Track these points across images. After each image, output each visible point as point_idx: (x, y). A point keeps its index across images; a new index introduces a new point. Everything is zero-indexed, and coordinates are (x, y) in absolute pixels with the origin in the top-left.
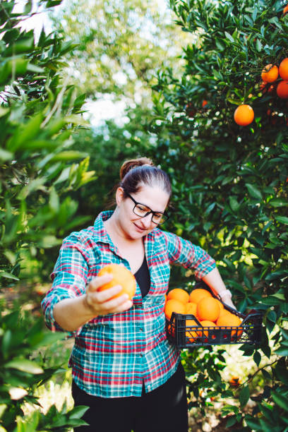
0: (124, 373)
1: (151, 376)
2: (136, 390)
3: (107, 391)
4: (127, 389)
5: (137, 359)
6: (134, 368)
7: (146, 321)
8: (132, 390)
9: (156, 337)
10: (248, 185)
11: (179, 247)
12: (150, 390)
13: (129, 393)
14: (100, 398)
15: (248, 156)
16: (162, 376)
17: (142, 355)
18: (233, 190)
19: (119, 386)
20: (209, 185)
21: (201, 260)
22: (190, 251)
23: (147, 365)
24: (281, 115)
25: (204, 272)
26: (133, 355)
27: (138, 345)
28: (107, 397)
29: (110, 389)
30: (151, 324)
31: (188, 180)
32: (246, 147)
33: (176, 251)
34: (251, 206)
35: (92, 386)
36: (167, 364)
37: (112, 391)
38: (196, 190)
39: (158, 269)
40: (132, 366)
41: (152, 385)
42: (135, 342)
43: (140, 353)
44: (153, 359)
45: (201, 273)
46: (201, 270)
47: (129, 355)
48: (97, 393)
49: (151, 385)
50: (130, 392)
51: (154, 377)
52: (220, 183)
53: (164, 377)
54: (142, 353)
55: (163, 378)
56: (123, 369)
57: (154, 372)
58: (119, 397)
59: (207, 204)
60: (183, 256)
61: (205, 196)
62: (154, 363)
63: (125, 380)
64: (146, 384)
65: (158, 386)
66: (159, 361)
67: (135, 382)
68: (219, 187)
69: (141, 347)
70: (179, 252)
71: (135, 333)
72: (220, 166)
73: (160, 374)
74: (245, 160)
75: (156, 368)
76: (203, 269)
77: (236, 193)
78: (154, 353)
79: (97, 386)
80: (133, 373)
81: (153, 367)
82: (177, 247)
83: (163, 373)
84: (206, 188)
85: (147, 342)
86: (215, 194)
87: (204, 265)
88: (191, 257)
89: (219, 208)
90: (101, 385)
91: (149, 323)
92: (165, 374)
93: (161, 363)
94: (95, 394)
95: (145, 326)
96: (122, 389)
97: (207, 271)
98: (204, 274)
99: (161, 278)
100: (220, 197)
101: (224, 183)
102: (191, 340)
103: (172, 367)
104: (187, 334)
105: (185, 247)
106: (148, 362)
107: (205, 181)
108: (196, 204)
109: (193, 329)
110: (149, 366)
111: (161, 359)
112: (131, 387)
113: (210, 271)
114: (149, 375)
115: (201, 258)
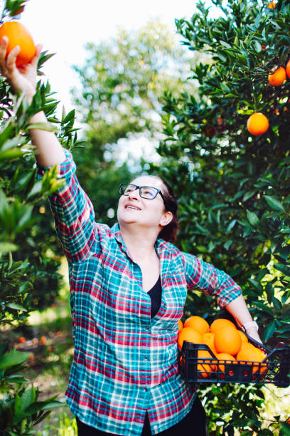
0: (124, 406)
1: (158, 414)
2: (135, 430)
3: (103, 422)
4: (125, 426)
5: (141, 393)
6: (136, 403)
7: (152, 348)
8: (131, 429)
9: (165, 370)
10: (267, 197)
11: (199, 269)
12: (156, 432)
13: (126, 432)
14: (93, 428)
15: (268, 168)
16: (172, 417)
17: (147, 390)
18: (255, 205)
19: (117, 421)
20: (230, 203)
21: (225, 286)
22: (212, 275)
23: (153, 402)
25: (227, 299)
26: (137, 387)
27: (142, 376)
28: (102, 429)
29: (106, 421)
30: (158, 353)
33: (195, 273)
35: (89, 412)
36: (179, 403)
37: (109, 424)
38: (216, 210)
39: (172, 290)
40: (134, 400)
42: (139, 372)
43: (144, 386)
44: (161, 396)
45: (223, 300)
46: (224, 297)
48: (92, 422)
49: (158, 425)
50: (129, 430)
51: (162, 417)
52: (240, 199)
54: (146, 386)
56: (123, 402)
57: (161, 411)
58: (114, 433)
59: (226, 222)
62: (162, 401)
63: (124, 415)
64: (152, 424)
66: (168, 398)
67: (135, 420)
68: (240, 204)
69: (146, 379)
70: (199, 276)
71: (139, 361)
73: (169, 415)
74: (266, 173)
75: (164, 406)
76: (227, 296)
77: (258, 208)
78: (161, 389)
79: (93, 414)
80: (135, 409)
81: (160, 405)
82: (197, 270)
83: (173, 413)
84: (227, 205)
85: (153, 373)
86: (236, 211)
87: (227, 292)
88: (213, 282)
89: (240, 225)
90: (97, 414)
91: (156, 351)
92: (175, 415)
94: (89, 424)
95: (151, 354)
96: (120, 425)
97: (231, 299)
98: (227, 302)
99: (175, 300)
100: (241, 214)
101: (246, 198)
102: (204, 375)
103: (185, 407)
104: (199, 367)
105: (205, 270)
106: (154, 398)
107: (226, 200)
109: (206, 362)
110: (156, 403)
111: (171, 396)
112: (130, 425)
113: (234, 299)
114: (155, 413)
115: (225, 283)
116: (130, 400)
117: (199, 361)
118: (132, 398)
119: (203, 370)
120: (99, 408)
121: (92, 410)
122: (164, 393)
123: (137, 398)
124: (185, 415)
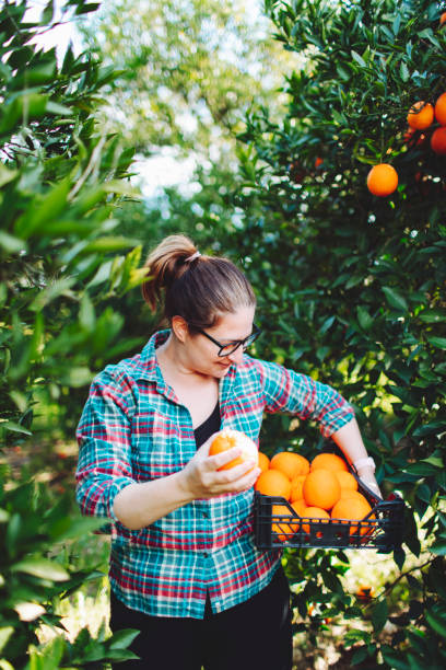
0: (177, 579)
1: (222, 588)
2: (196, 609)
3: (152, 604)
4: (181, 604)
5: (199, 560)
6: (193, 574)
7: (213, 502)
8: (189, 608)
10: (386, 289)
11: (287, 386)
12: (219, 611)
13: (184, 612)
15: (386, 244)
16: (240, 590)
17: (207, 556)
18: (363, 296)
19: (170, 599)
20: (325, 289)
21: (328, 408)
22: (308, 393)
23: (215, 571)
24: (437, 180)
25: (331, 426)
26: (193, 553)
27: (200, 539)
29: (156, 602)
30: (222, 507)
31: (293, 281)
32: (383, 230)
33: (281, 392)
34: (390, 322)
35: (133, 595)
36: (251, 572)
37: (159, 605)
38: (307, 297)
40: (191, 571)
41: (223, 602)
42: (195, 534)
43: (203, 551)
44: (226, 562)
46: (327, 423)
47: (187, 553)
49: (221, 602)
50: (187, 610)
51: (227, 590)
52: (342, 286)
53: (245, 592)
54: (206, 550)
55: (243, 592)
56: (176, 574)
57: (226, 583)
58: (169, 616)
59: (321, 319)
60: (295, 401)
61: (319, 306)
62: (228, 568)
63: (179, 591)
64: (212, 600)
65: (233, 604)
66: (236, 565)
67: (194, 596)
68: (342, 292)
69: (205, 543)
70: (286, 395)
71: (195, 520)
72: (342, 260)
73: (236, 587)
74: (382, 251)
75: (230, 576)
76: (330, 423)
77: (368, 300)
78: (228, 553)
79: (139, 597)
80: (192, 582)
81: (224, 575)
82: (283, 387)
83: (243, 585)
84: (322, 293)
85: (215, 534)
86: (335, 302)
87: (332, 416)
88: (309, 403)
89: (341, 324)
90: (144, 595)
91: (218, 505)
92: (246, 587)
93: (239, 569)
94: (137, 608)
95: (212, 509)
96: (174, 604)
97: (336, 426)
98: (332, 431)
100: (343, 307)
101: (349, 286)
102: (281, 537)
105: (298, 386)
106: (217, 566)
107: (319, 283)
108: (306, 319)
109: (284, 520)
110: (219, 573)
111: (241, 562)
112: (187, 603)
113: (341, 426)
114: (218, 586)
115: (328, 404)
116: (185, 570)
117: (274, 520)
118: (188, 567)
119: (279, 532)
120: (144, 587)
121: (136, 592)
122: (230, 557)
123: (194, 568)
124: (260, 589)
